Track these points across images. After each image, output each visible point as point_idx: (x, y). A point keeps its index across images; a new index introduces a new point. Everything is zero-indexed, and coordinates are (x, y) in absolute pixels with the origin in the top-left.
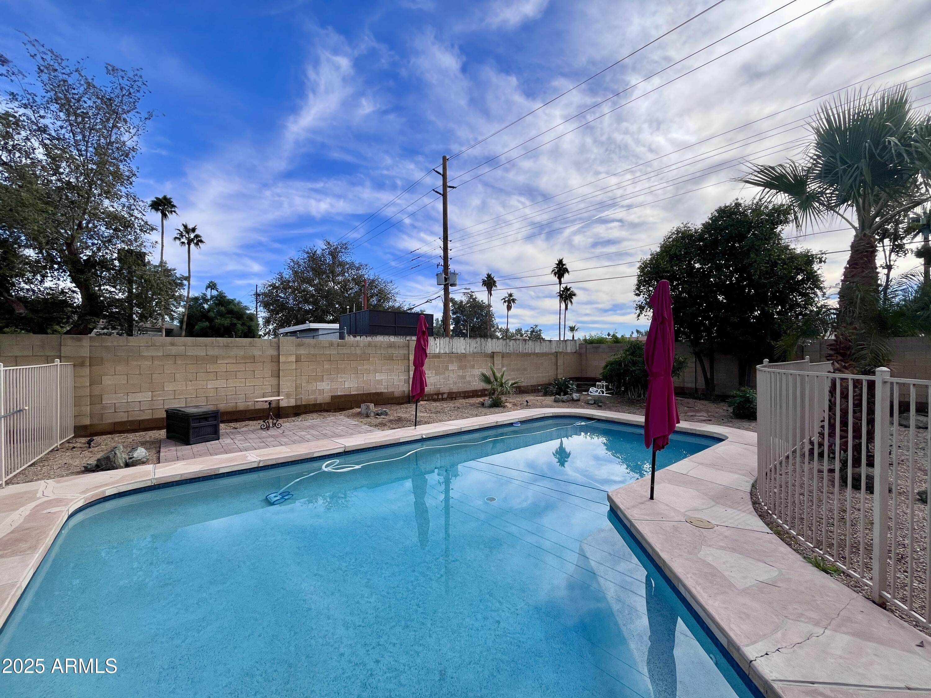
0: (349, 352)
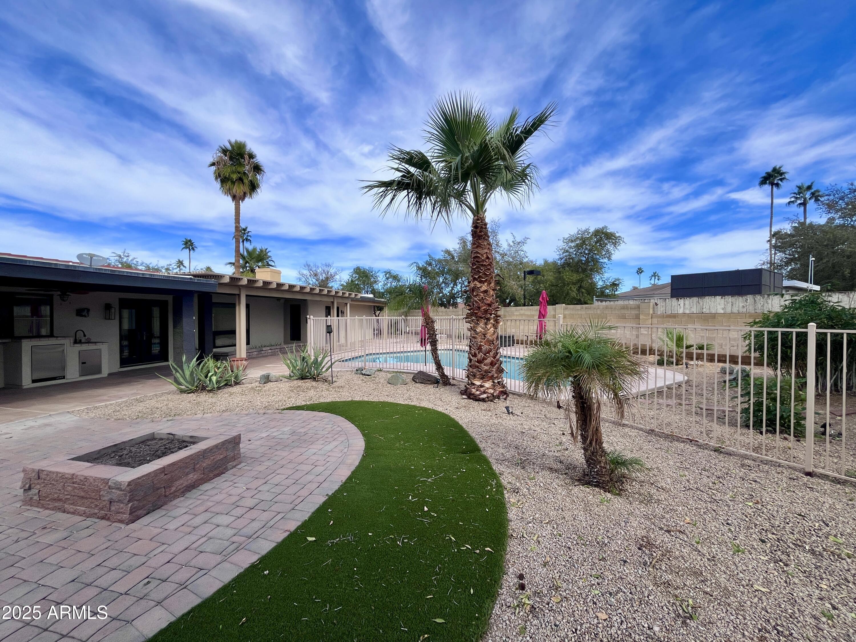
0: (593, 312)
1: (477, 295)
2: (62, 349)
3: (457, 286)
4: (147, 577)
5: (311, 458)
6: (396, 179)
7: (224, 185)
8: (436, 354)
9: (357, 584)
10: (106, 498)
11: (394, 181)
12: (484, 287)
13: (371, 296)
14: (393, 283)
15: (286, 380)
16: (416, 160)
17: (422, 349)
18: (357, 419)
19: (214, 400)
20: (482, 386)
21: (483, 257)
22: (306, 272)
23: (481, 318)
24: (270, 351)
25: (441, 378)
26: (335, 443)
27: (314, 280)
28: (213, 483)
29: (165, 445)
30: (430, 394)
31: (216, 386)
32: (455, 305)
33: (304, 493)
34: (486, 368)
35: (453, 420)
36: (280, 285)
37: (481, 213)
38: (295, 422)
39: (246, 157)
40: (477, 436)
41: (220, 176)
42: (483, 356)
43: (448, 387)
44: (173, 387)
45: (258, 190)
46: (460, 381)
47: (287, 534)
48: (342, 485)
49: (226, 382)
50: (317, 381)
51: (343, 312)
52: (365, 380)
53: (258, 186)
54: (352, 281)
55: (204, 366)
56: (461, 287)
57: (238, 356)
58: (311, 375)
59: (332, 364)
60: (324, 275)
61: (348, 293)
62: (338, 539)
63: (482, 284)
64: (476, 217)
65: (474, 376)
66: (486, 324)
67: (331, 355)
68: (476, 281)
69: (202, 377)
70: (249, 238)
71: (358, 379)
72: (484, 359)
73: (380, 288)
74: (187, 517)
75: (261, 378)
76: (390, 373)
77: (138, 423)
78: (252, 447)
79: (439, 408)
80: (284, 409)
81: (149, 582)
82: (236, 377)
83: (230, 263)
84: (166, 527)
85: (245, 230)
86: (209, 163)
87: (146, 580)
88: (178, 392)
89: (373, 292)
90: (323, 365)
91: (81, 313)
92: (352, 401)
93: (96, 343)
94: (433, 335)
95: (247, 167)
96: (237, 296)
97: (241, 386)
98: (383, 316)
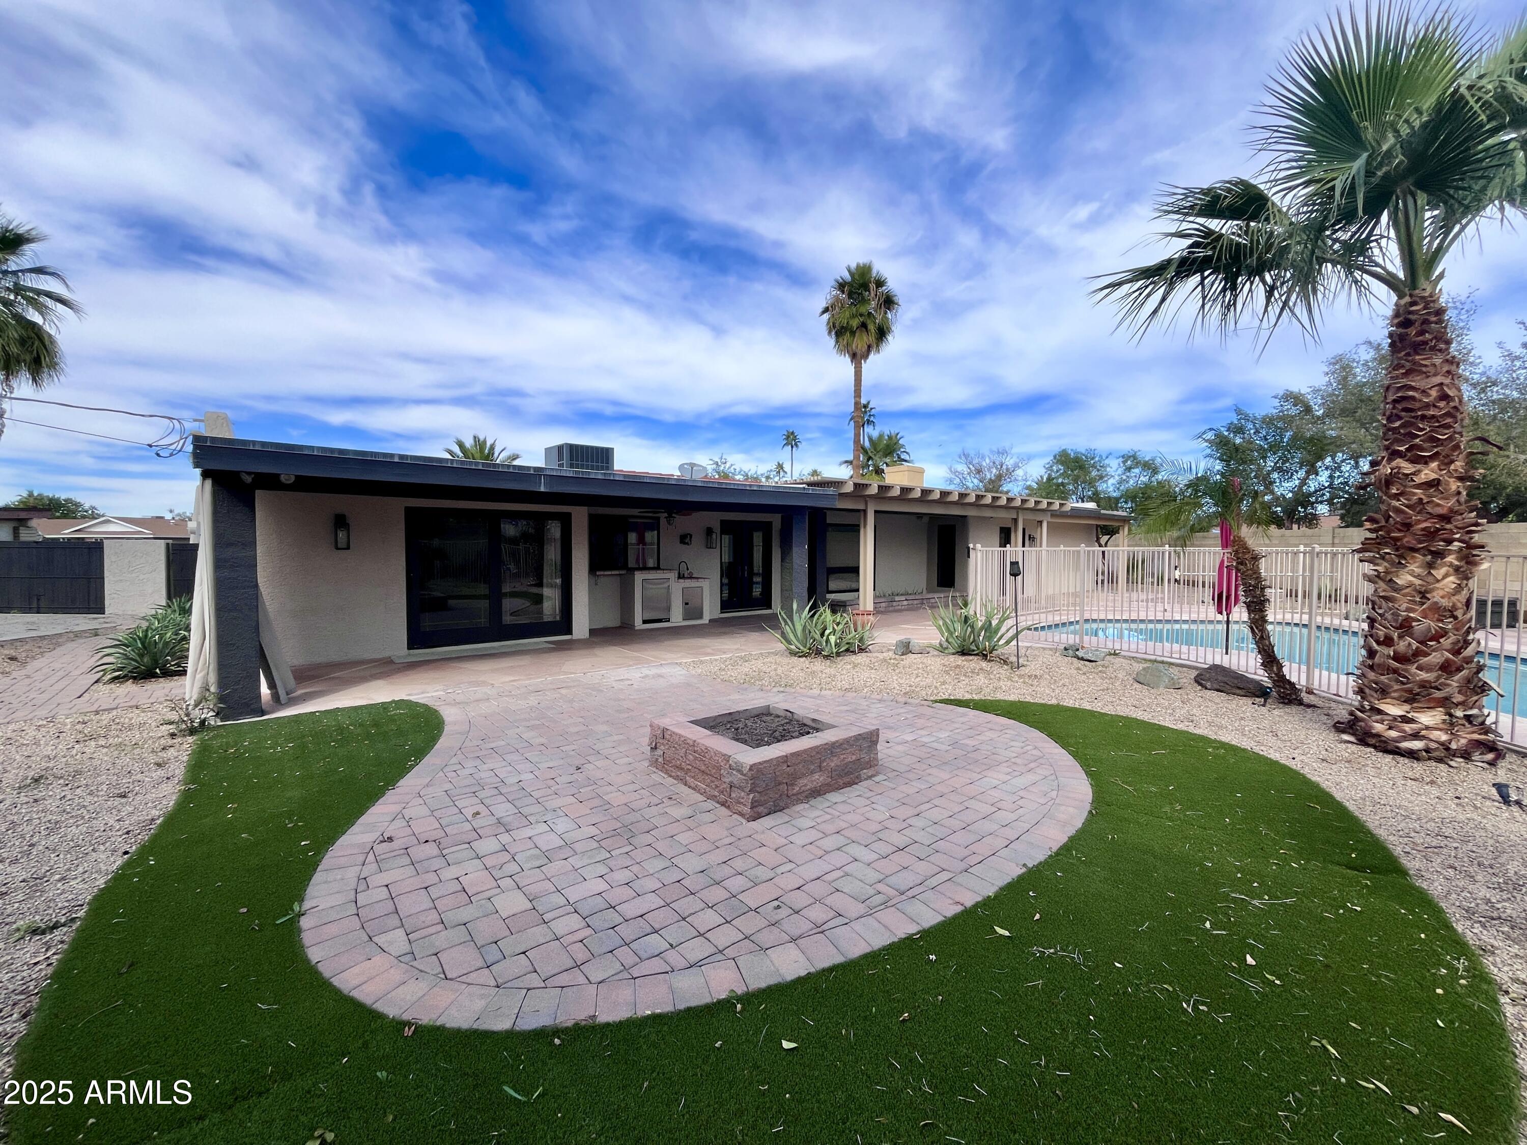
1: (1402, 494)
2: (666, 585)
3: (1317, 474)
4: (777, 899)
5: (989, 792)
6: (1176, 256)
7: (841, 340)
8: (1263, 630)
9: (1097, 1047)
10: (727, 780)
11: (1169, 261)
12: (1428, 473)
13: (1091, 505)
14: (1142, 478)
15: (936, 653)
16: (1227, 201)
17: (1219, 617)
18: (1072, 741)
19: (832, 671)
20: (1406, 720)
21: (1429, 395)
22: (962, 468)
23: (1414, 550)
24: (905, 603)
25: (1275, 686)
26: (1030, 778)
27: (976, 481)
28: (843, 794)
29: (783, 725)
30: (1242, 719)
31: (835, 650)
32: (1311, 520)
33: (983, 849)
34: (1424, 675)
35: (1315, 786)
36: (926, 492)
37: (1423, 283)
38: (957, 726)
39: (872, 286)
40: (1391, 838)
41: (834, 326)
42: (1415, 645)
43: (1294, 709)
44: (781, 646)
45: (890, 338)
46: (1330, 700)
47: (959, 909)
48: (1050, 856)
49: (847, 646)
50: (990, 661)
51: (1032, 538)
52: (1085, 670)
53: (889, 330)
54: (1050, 479)
55: (820, 616)
56: (1331, 477)
57: (861, 608)
58: (978, 649)
59: (1017, 633)
60: (994, 471)
61: (1045, 501)
62: (1052, 951)
63: (1419, 467)
64: (1407, 299)
65: (1384, 692)
66: (1430, 566)
67: (1017, 616)
68: (1399, 460)
69: (818, 636)
70: (872, 419)
71: (1069, 667)
72: (1417, 654)
73: (1111, 489)
74: (814, 835)
75: (897, 645)
76: (1138, 662)
77: (746, 689)
78: (891, 752)
79: (1271, 751)
80: (936, 701)
81: (778, 907)
82: (861, 640)
83: (846, 462)
84: (791, 839)
85: (865, 406)
86: (821, 310)
87: (776, 903)
88: (787, 653)
89: (1095, 497)
90: (999, 634)
91: (685, 539)
92: (1058, 705)
93: (698, 578)
94: (1255, 587)
95: (873, 304)
96: (862, 513)
97: (869, 654)
98: (1117, 546)
